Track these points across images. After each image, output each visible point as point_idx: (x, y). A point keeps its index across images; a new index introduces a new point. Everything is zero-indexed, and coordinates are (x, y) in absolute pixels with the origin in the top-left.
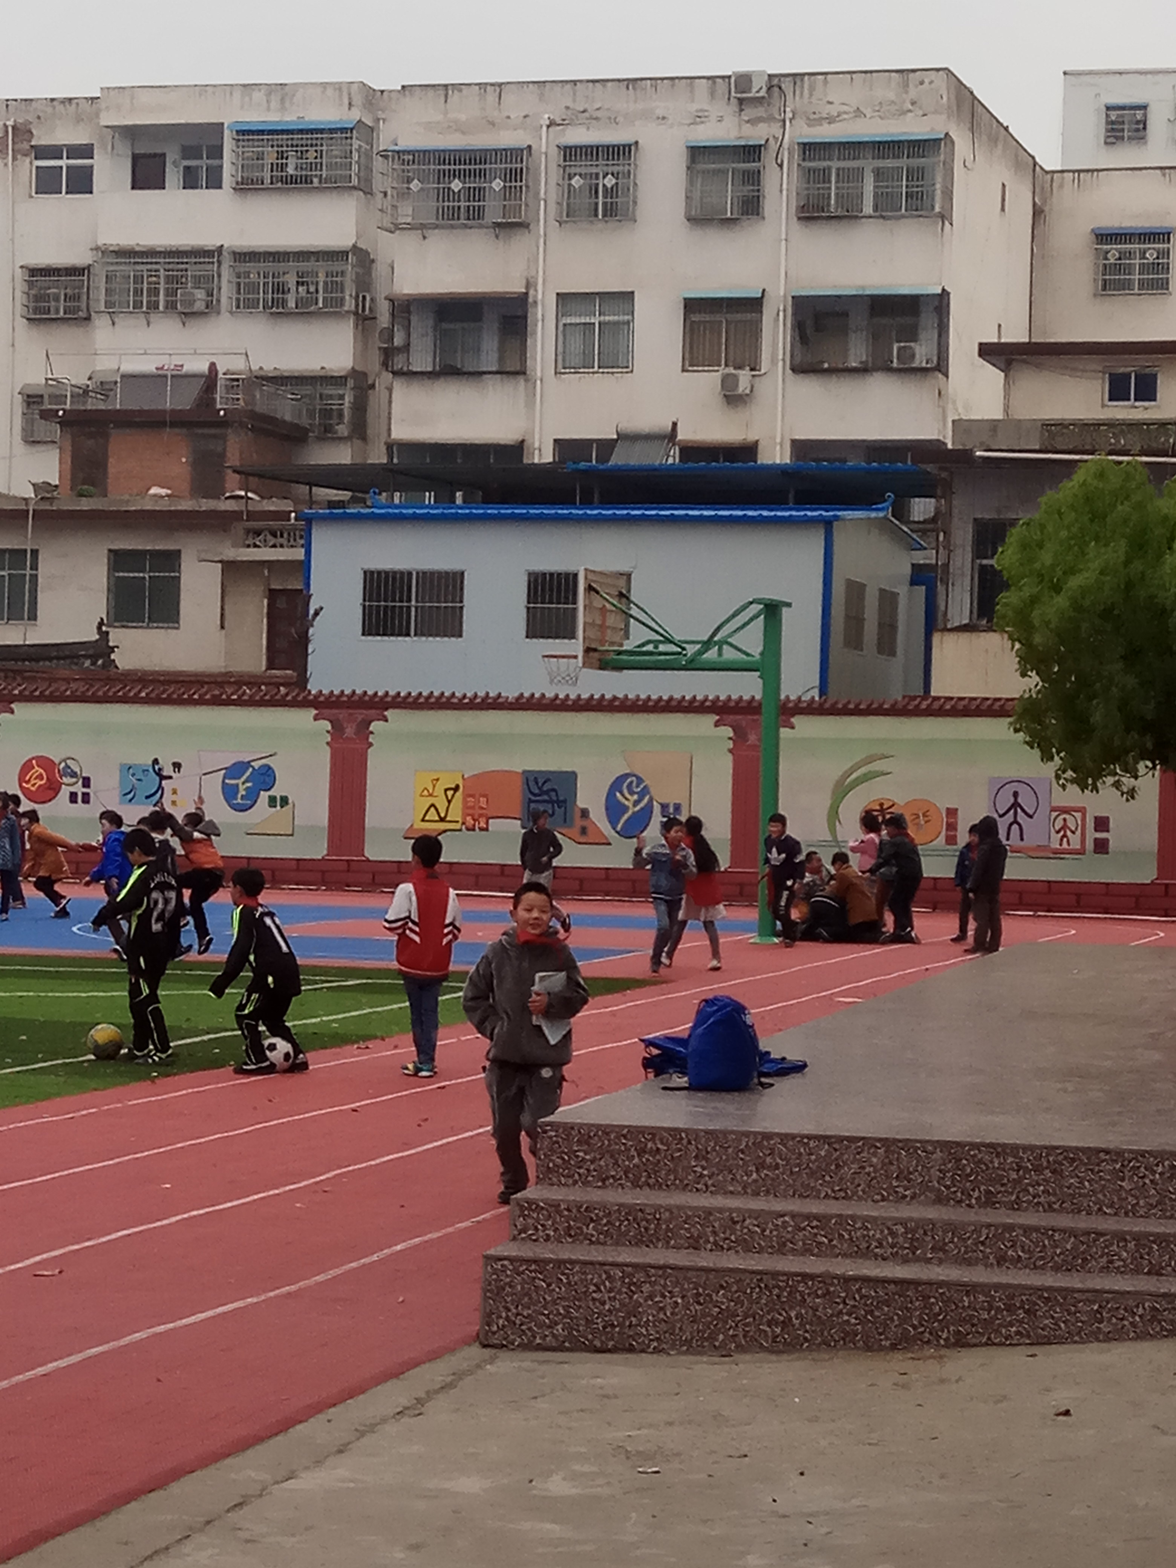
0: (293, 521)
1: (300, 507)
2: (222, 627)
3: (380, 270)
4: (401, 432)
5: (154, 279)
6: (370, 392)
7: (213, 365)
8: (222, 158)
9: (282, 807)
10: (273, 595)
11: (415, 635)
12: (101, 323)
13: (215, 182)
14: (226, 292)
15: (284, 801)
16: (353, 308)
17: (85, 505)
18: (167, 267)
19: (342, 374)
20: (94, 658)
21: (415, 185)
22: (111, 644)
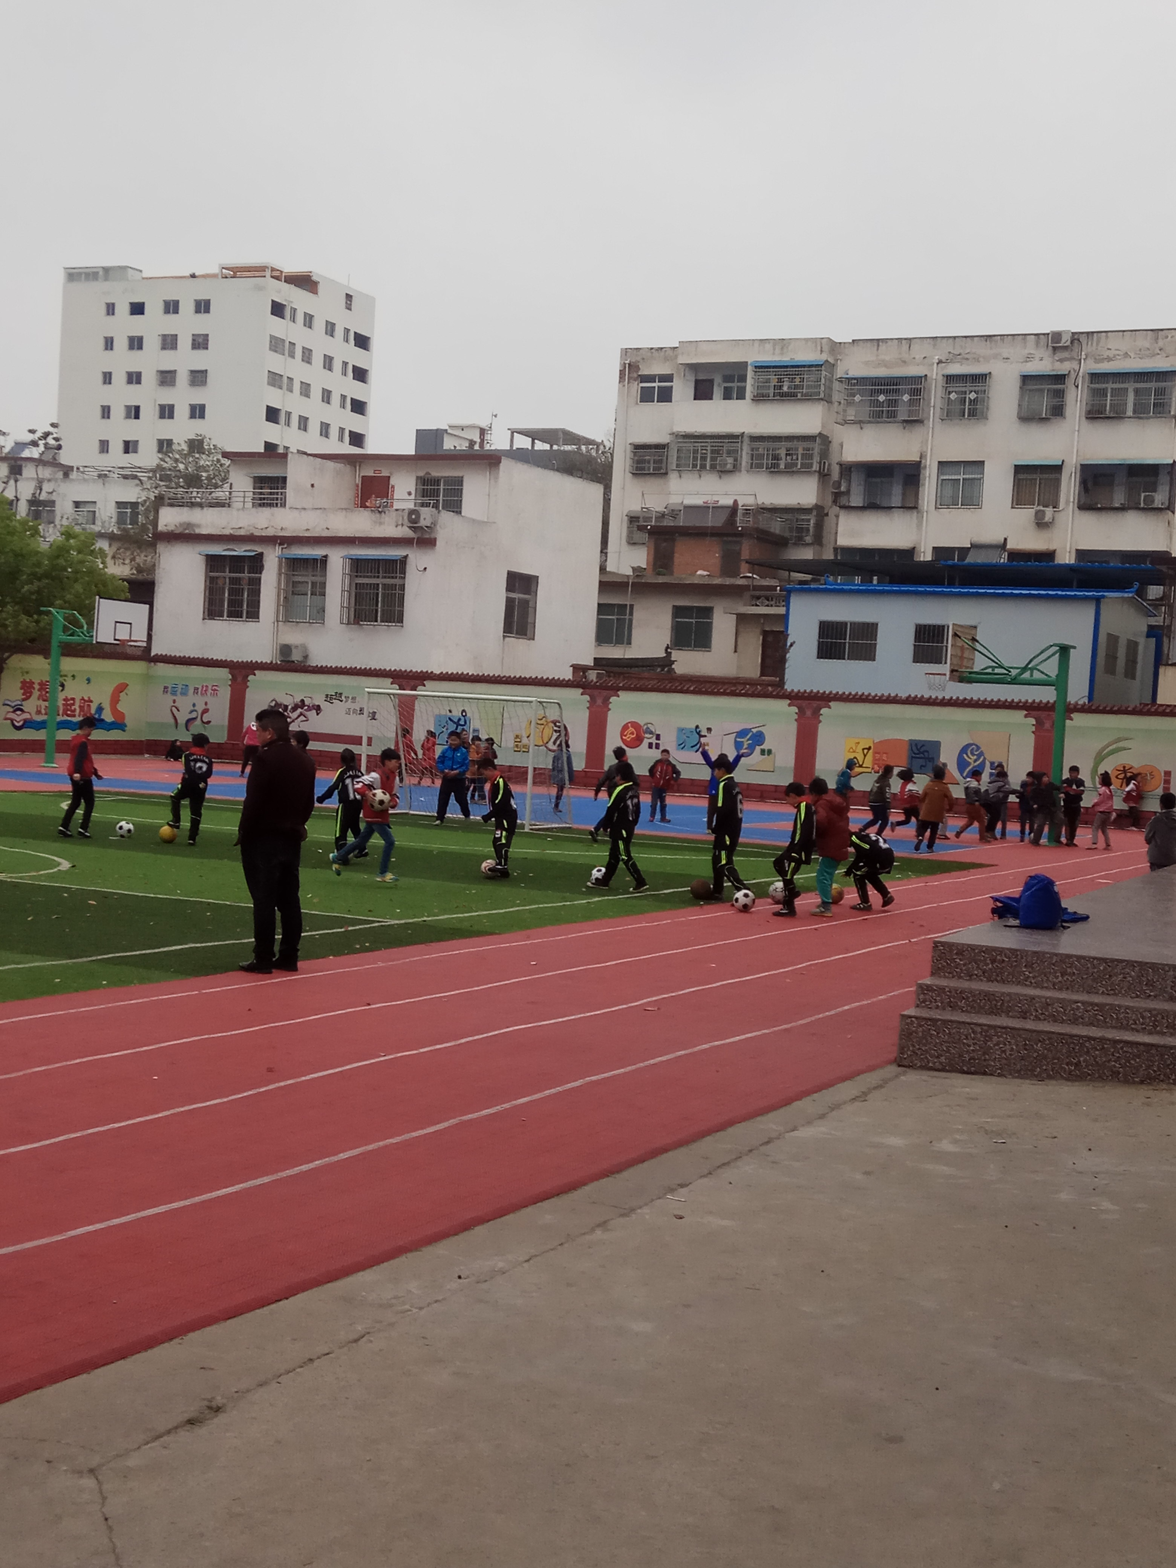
0: (778, 592)
1: (782, 583)
2: (735, 651)
3: (834, 446)
4: (843, 541)
5: (704, 451)
6: (825, 518)
7: (736, 502)
8: (746, 382)
9: (768, 755)
10: (765, 634)
11: (848, 659)
12: (673, 477)
13: (741, 396)
14: (745, 459)
15: (770, 752)
16: (818, 469)
17: (661, 580)
18: (712, 444)
19: (810, 507)
20: (663, 667)
21: (858, 398)
22: (673, 659)
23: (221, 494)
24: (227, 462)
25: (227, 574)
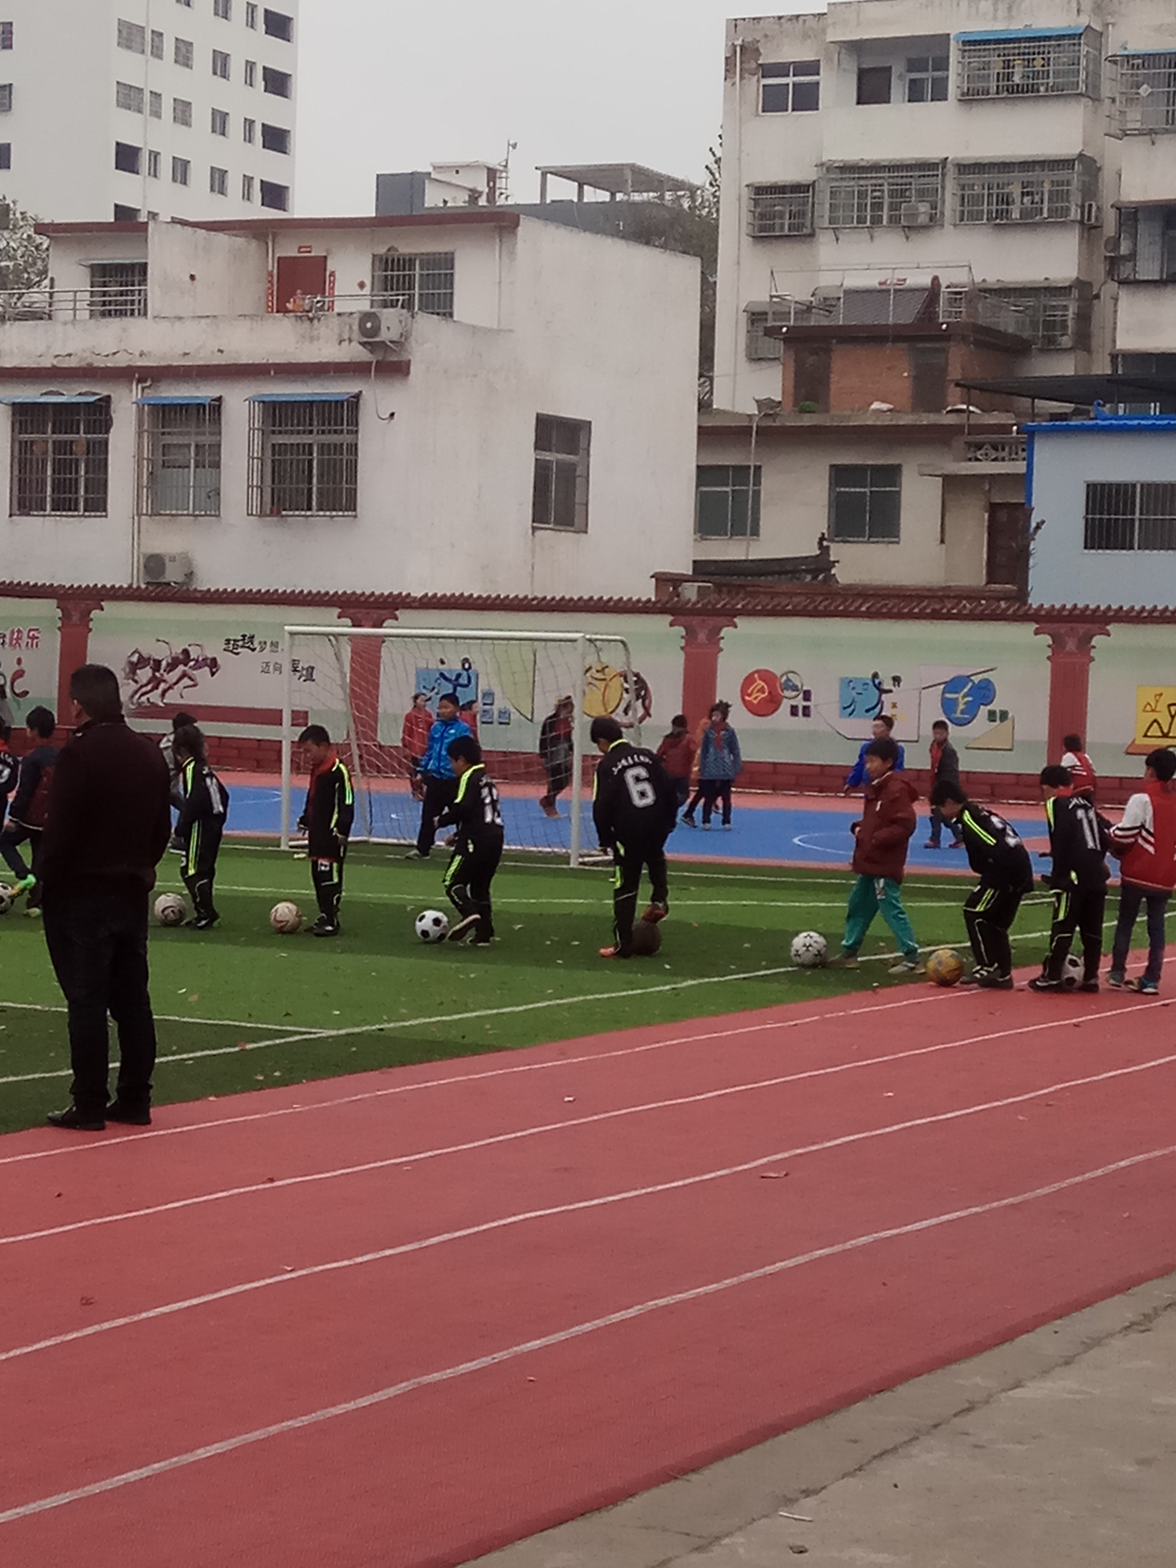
0: (1014, 434)
1: (1022, 420)
2: (942, 541)
3: (1107, 177)
4: (1126, 342)
5: (876, 194)
6: (1095, 302)
7: (935, 279)
8: (947, 70)
9: (1001, 721)
10: (993, 509)
11: (1139, 548)
12: (825, 239)
13: (940, 94)
14: (950, 204)
15: (1004, 715)
16: (1079, 218)
17: (807, 420)
18: (891, 180)
19: (1067, 284)
20: (815, 573)
21: (1145, 90)
22: (832, 559)
23: (37, 297)
24: (46, 242)
25: (50, 436)
